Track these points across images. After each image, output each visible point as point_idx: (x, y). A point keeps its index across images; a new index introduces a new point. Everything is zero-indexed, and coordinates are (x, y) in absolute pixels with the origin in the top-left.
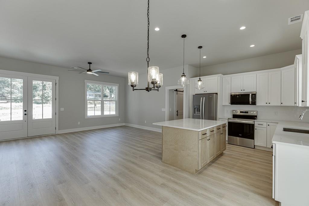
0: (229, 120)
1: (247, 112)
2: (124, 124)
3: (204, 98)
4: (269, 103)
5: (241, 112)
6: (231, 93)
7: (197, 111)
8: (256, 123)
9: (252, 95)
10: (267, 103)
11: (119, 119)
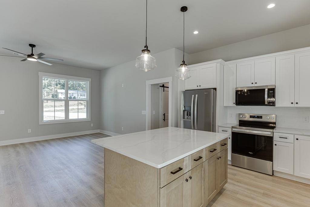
0: (234, 129)
1: (261, 117)
2: (98, 131)
3: (197, 95)
4: (297, 103)
5: (251, 117)
6: (236, 88)
7: (187, 115)
8: (277, 135)
9: (269, 90)
10: (292, 103)
11: (92, 125)
